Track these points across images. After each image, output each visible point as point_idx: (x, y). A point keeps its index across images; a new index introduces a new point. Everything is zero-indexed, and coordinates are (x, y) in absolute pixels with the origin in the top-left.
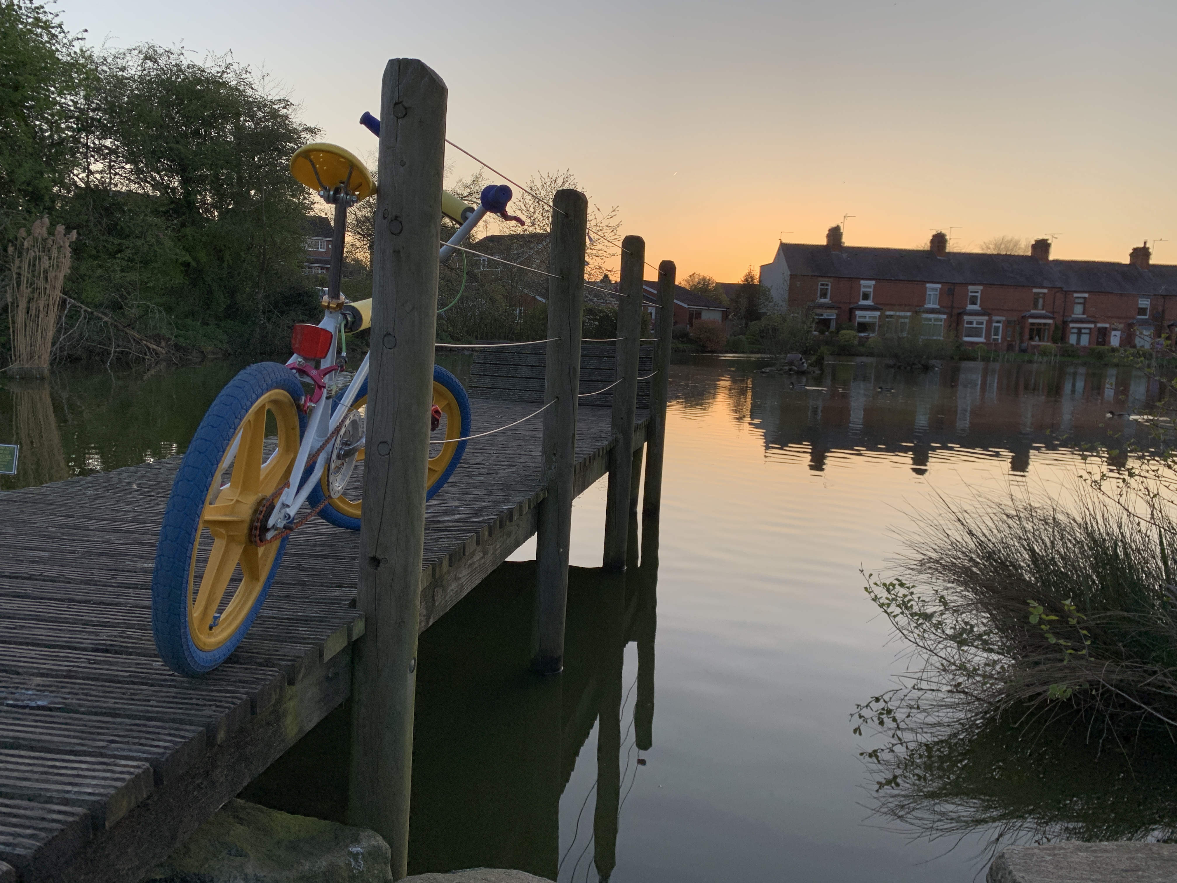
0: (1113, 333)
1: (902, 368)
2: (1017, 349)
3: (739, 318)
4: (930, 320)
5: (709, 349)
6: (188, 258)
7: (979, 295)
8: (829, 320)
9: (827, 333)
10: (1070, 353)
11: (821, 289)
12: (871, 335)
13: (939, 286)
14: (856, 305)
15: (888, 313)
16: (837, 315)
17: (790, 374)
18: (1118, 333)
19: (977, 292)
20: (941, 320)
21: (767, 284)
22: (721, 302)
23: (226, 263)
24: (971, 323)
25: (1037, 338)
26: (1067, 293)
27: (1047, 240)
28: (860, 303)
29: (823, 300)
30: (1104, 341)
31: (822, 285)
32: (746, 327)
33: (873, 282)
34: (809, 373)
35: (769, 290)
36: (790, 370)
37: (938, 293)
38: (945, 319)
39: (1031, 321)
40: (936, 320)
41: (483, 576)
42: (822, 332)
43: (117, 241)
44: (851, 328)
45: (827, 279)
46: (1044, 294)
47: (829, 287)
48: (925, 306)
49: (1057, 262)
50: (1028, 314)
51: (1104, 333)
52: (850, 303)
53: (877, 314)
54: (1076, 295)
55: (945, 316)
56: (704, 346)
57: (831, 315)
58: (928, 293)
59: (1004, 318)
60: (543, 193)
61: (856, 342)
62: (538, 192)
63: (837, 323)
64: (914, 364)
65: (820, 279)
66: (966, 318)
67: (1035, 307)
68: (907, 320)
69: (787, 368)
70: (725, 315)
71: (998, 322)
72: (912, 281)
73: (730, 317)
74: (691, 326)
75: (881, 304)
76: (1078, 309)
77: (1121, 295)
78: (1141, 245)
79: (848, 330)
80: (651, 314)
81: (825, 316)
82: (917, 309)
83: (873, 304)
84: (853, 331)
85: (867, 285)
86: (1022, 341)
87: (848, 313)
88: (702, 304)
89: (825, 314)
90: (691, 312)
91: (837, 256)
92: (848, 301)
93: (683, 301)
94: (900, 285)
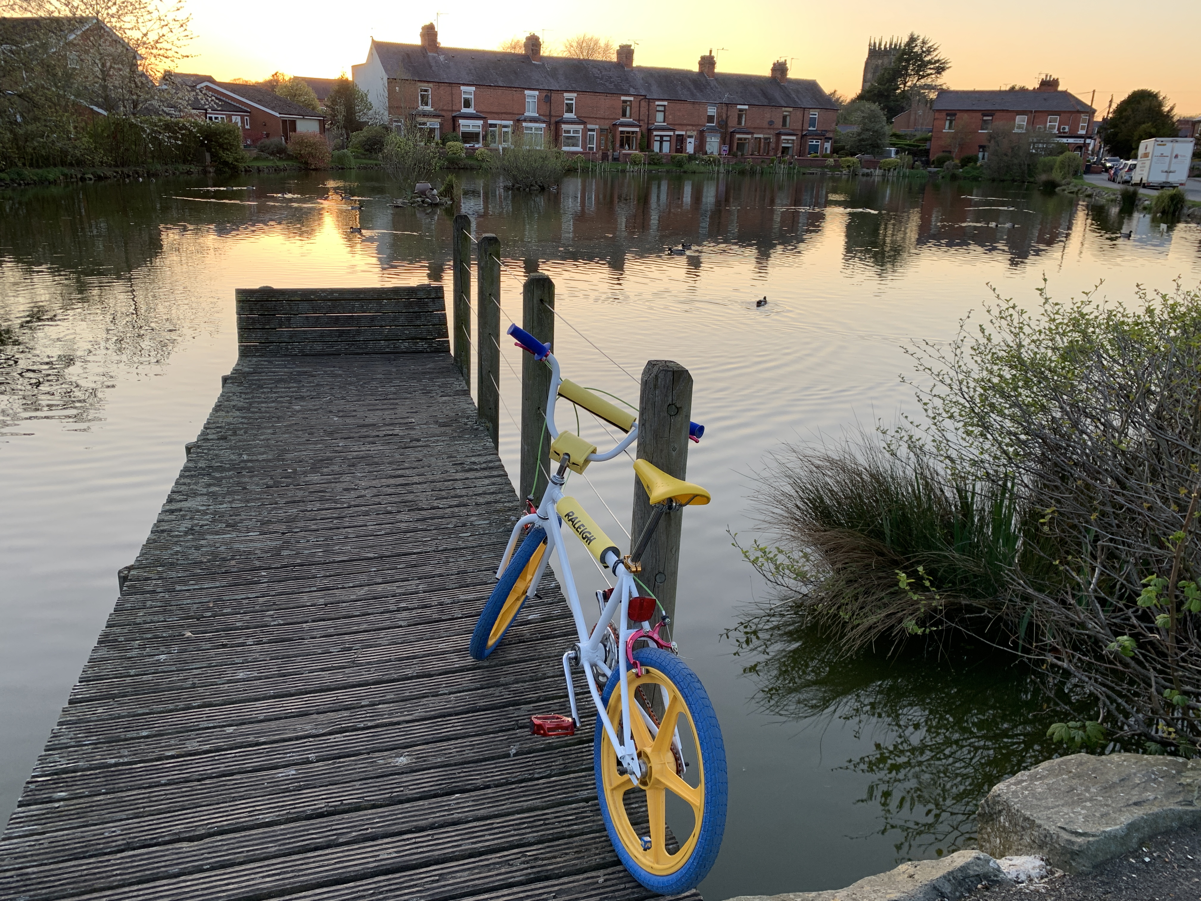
0: (689, 140)
2: (610, 158)
3: (338, 128)
4: (531, 129)
7: (574, 102)
8: (433, 130)
9: (434, 144)
10: (654, 161)
11: (422, 95)
12: (477, 146)
13: (537, 93)
14: (458, 113)
15: (490, 122)
16: (441, 124)
18: (692, 140)
19: (572, 100)
20: (541, 129)
21: (362, 87)
22: (315, 109)
24: (569, 132)
25: (627, 146)
26: (650, 101)
27: (630, 46)
28: (462, 111)
29: (425, 108)
30: (682, 147)
31: (422, 91)
32: (348, 139)
33: (473, 88)
37: (536, 100)
38: (544, 128)
39: (621, 129)
40: (536, 129)
44: (456, 139)
45: (426, 84)
46: (630, 101)
47: (430, 93)
48: (525, 114)
49: (641, 69)
50: (618, 122)
51: (681, 140)
52: (452, 111)
53: (480, 122)
54: (657, 103)
55: (544, 125)
56: (306, 163)
57: (435, 124)
58: (527, 100)
59: (597, 127)
61: (463, 154)
63: (441, 133)
65: (420, 84)
66: (564, 127)
67: (624, 115)
68: (509, 130)
70: (322, 123)
71: (593, 130)
72: (511, 87)
73: (328, 126)
74: (288, 139)
75: (481, 112)
76: (660, 117)
77: (694, 103)
78: (707, 54)
79: (454, 140)
80: (237, 125)
81: (430, 127)
82: (518, 117)
83: (475, 112)
84: (458, 142)
85: (468, 91)
86: (614, 151)
87: (451, 121)
88: (296, 112)
89: (428, 124)
90: (284, 122)
91: (434, 58)
92: (450, 108)
93: (273, 109)
94: (500, 91)
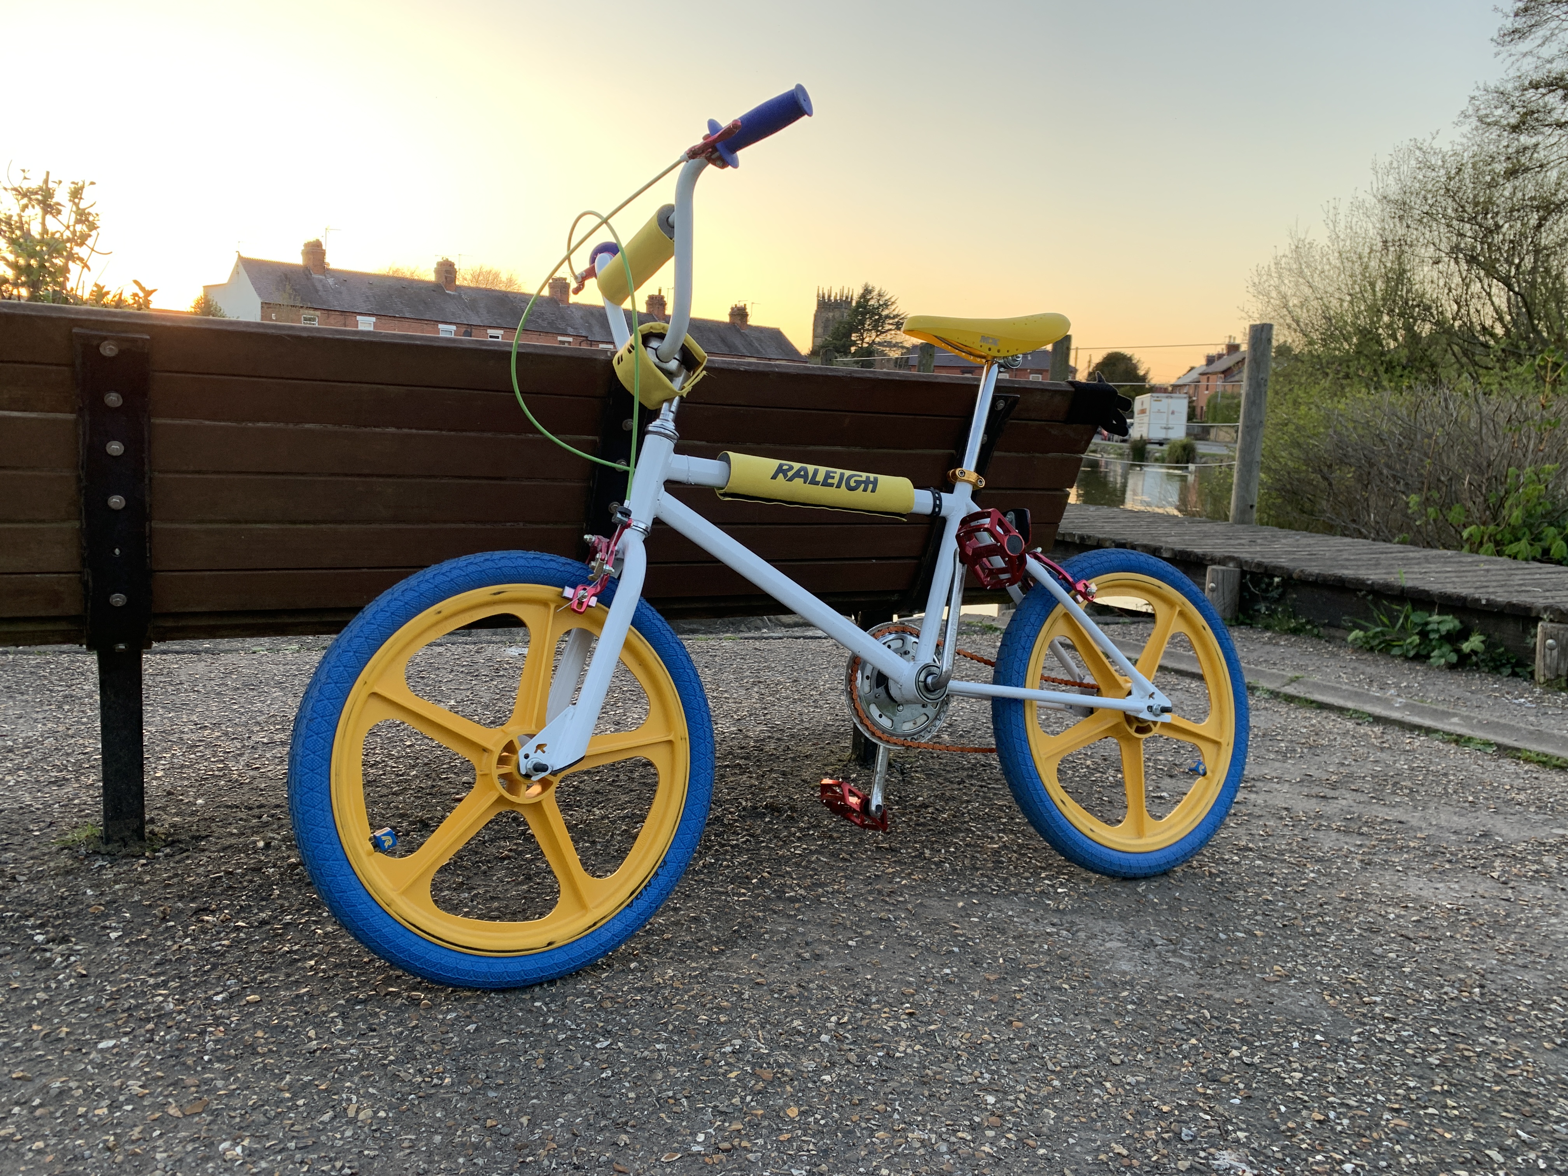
13: (454, 327)
19: (497, 337)
33: (373, 319)
45: (312, 312)
49: (578, 306)
65: (303, 311)
72: (421, 320)
91: (321, 281)
94: (406, 324)
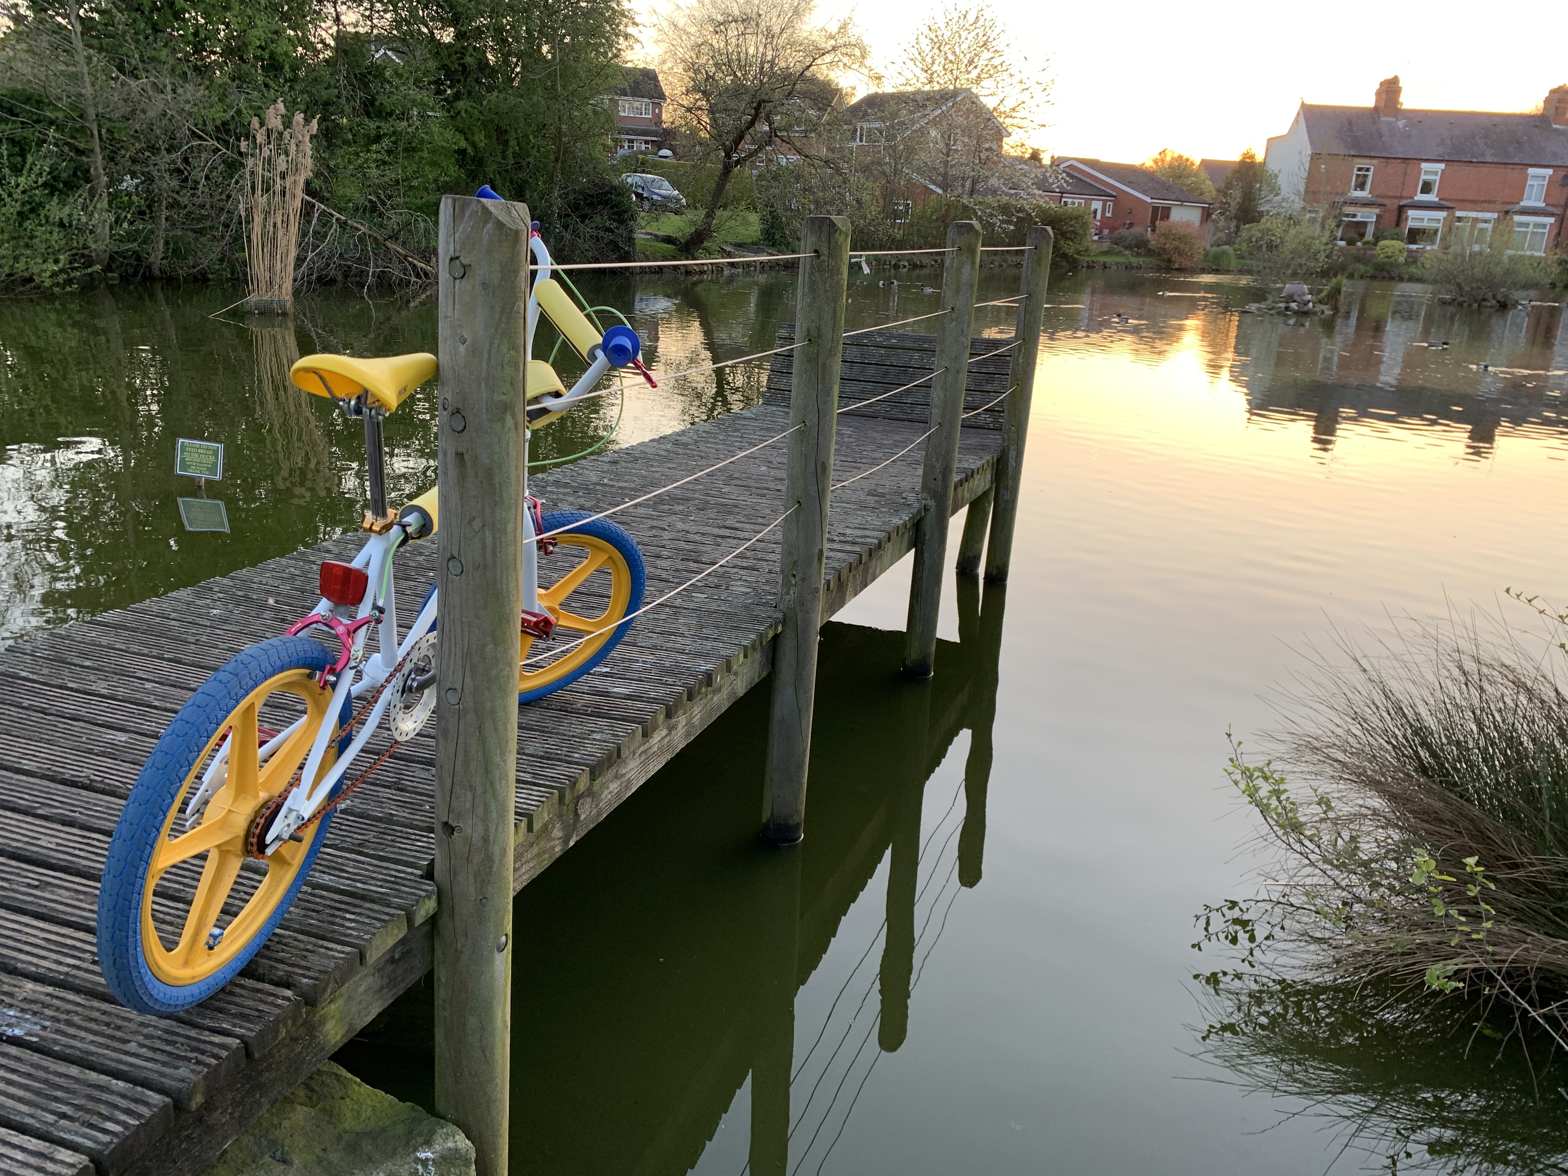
1: (1465, 305)
3: (1226, 219)
4: (1527, 225)
5: (1177, 266)
6: (463, 144)
8: (1365, 224)
9: (1359, 244)
11: (1358, 176)
12: (1428, 248)
13: (1550, 171)
14: (1409, 201)
15: (1459, 214)
16: (1378, 216)
17: (1286, 315)
20: (1544, 226)
21: (1273, 167)
22: (1202, 194)
23: (511, 150)
28: (1416, 198)
29: (1359, 194)
31: (1360, 169)
32: (1236, 232)
33: (1442, 166)
34: (1315, 313)
35: (1276, 176)
36: (1287, 309)
37: (1546, 183)
38: (1551, 225)
40: (1536, 225)
41: (669, 757)
42: (1351, 242)
43: (372, 125)
44: (1397, 237)
45: (1368, 161)
47: (1371, 173)
48: (1522, 204)
52: (1401, 198)
53: (1442, 215)
55: (1552, 220)
56: (1169, 261)
57: (1368, 216)
58: (1529, 182)
60: (947, 34)
61: (1402, 260)
62: (939, 33)
63: (1376, 228)
64: (1484, 300)
65: (1357, 160)
68: (1489, 226)
69: (1283, 305)
70: (1207, 215)
72: (1505, 164)
73: (1214, 217)
74: (1153, 230)
75: (1449, 200)
79: (1393, 239)
80: (1095, 212)
81: (1358, 219)
82: (1508, 207)
83: (1437, 199)
84: (1400, 243)
85: (1432, 170)
87: (1396, 213)
88: (1173, 197)
89: (1359, 214)
90: (1155, 209)
91: (1389, 123)
92: (1398, 195)
93: (1144, 192)
94: (1485, 170)
